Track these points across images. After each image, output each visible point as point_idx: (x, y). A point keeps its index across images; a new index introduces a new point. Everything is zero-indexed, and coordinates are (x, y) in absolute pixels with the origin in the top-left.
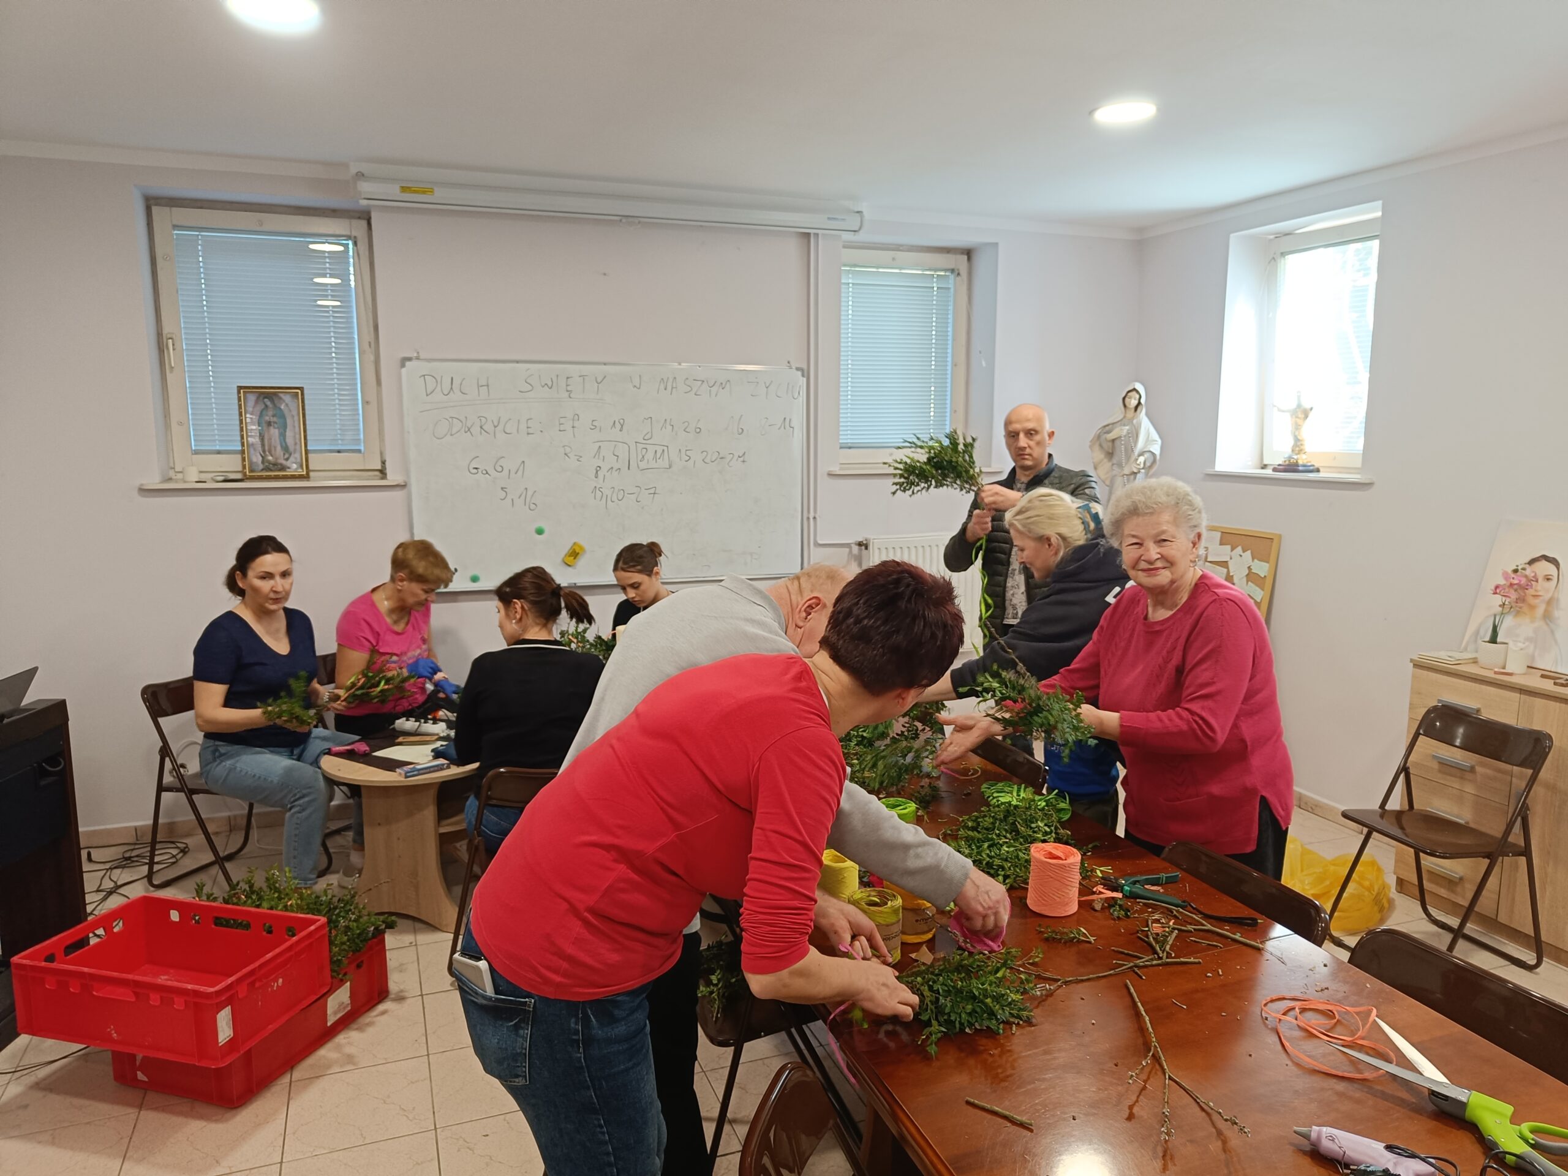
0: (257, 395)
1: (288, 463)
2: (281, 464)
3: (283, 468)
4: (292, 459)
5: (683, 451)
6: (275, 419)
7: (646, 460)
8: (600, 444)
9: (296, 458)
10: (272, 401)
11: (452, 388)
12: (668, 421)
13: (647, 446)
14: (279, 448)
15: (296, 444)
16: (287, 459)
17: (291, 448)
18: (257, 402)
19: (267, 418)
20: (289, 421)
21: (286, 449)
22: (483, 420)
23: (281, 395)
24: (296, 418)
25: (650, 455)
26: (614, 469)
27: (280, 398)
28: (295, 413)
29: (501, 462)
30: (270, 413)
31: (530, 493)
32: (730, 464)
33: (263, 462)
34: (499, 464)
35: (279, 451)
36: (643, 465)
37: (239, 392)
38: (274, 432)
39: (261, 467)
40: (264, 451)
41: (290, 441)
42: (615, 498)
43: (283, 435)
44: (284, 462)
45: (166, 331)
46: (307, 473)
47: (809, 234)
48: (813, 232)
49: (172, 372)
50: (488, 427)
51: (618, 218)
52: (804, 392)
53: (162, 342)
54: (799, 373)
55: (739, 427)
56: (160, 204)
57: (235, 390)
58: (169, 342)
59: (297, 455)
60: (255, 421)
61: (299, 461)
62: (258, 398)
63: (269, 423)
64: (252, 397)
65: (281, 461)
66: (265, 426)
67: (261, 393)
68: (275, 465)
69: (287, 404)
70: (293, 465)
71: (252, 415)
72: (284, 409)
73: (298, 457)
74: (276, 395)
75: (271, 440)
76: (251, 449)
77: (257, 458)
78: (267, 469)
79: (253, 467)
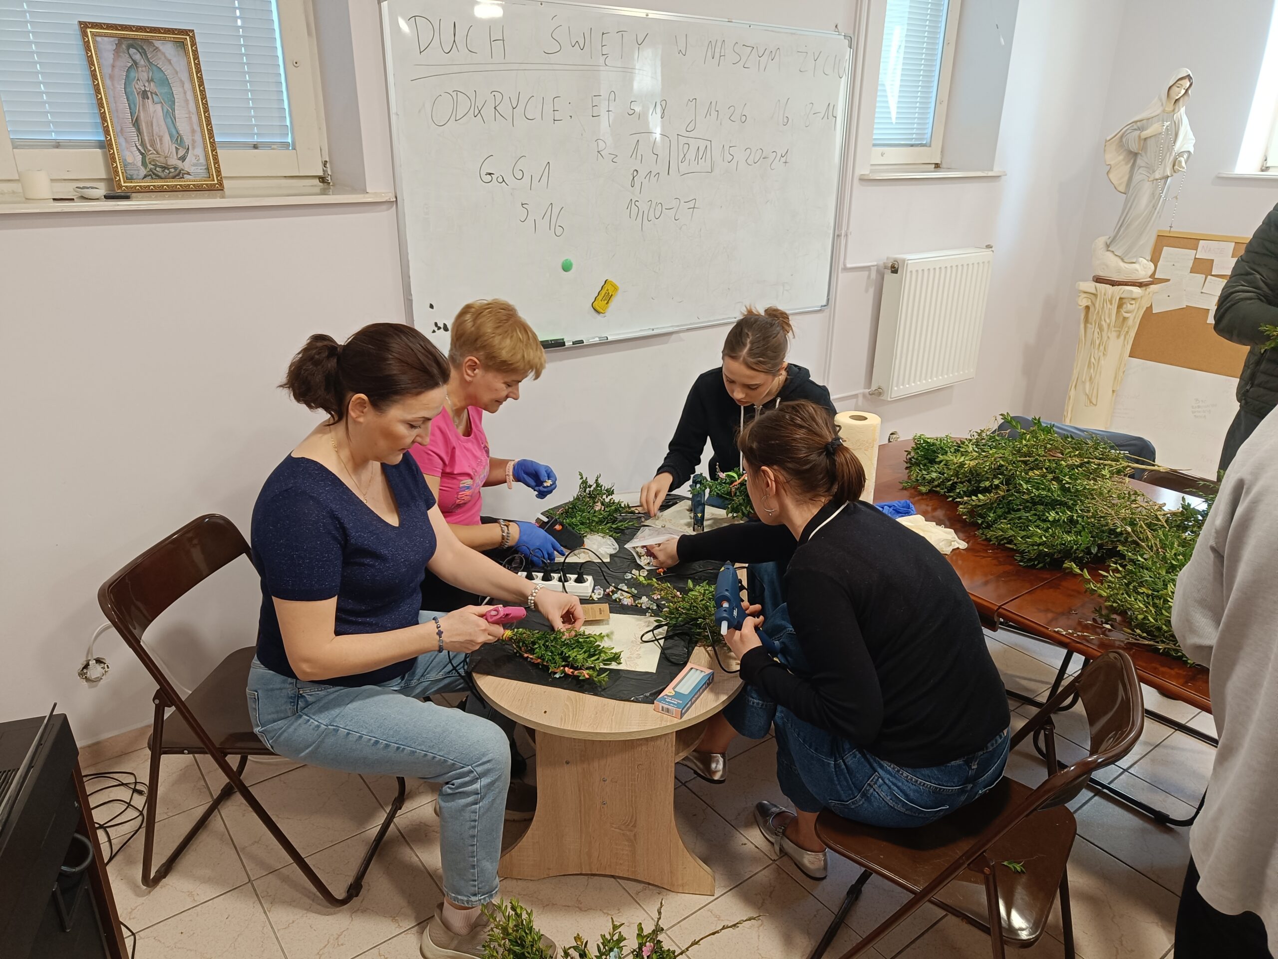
0: (116, 40)
1: (186, 166)
2: (175, 168)
3: (179, 174)
4: (190, 158)
5: (726, 148)
6: (152, 87)
7: (687, 161)
8: (637, 137)
9: (197, 156)
10: (144, 53)
11: (454, 41)
12: (714, 104)
13: (690, 141)
14: (167, 138)
15: (193, 132)
16: (183, 159)
17: (187, 141)
18: (117, 51)
19: (140, 86)
20: (177, 90)
21: (178, 140)
22: (498, 96)
23: (157, 44)
24: (188, 86)
25: (691, 155)
26: (653, 174)
27: (157, 49)
28: (185, 76)
29: (521, 165)
30: (144, 76)
31: (556, 211)
32: (773, 167)
33: (144, 164)
34: (520, 166)
35: (167, 146)
36: (684, 168)
37: (84, 34)
38: (154, 111)
39: (143, 172)
40: (143, 144)
41: (183, 127)
42: (651, 217)
43: (170, 116)
44: (179, 164)
46: (219, 183)
50: (505, 108)
52: (849, 69)
54: (847, 42)
55: (786, 115)
57: (77, 30)
59: (199, 151)
60: (120, 87)
61: (202, 160)
62: (118, 45)
63: (144, 95)
64: (107, 45)
65: (173, 161)
66: (138, 99)
67: (122, 39)
68: (164, 168)
69: (169, 61)
70: (195, 168)
71: (113, 77)
72: (165, 68)
73: (200, 154)
74: (148, 42)
75: (150, 125)
76: (119, 140)
77: (130, 157)
78: (153, 175)
79: (130, 172)
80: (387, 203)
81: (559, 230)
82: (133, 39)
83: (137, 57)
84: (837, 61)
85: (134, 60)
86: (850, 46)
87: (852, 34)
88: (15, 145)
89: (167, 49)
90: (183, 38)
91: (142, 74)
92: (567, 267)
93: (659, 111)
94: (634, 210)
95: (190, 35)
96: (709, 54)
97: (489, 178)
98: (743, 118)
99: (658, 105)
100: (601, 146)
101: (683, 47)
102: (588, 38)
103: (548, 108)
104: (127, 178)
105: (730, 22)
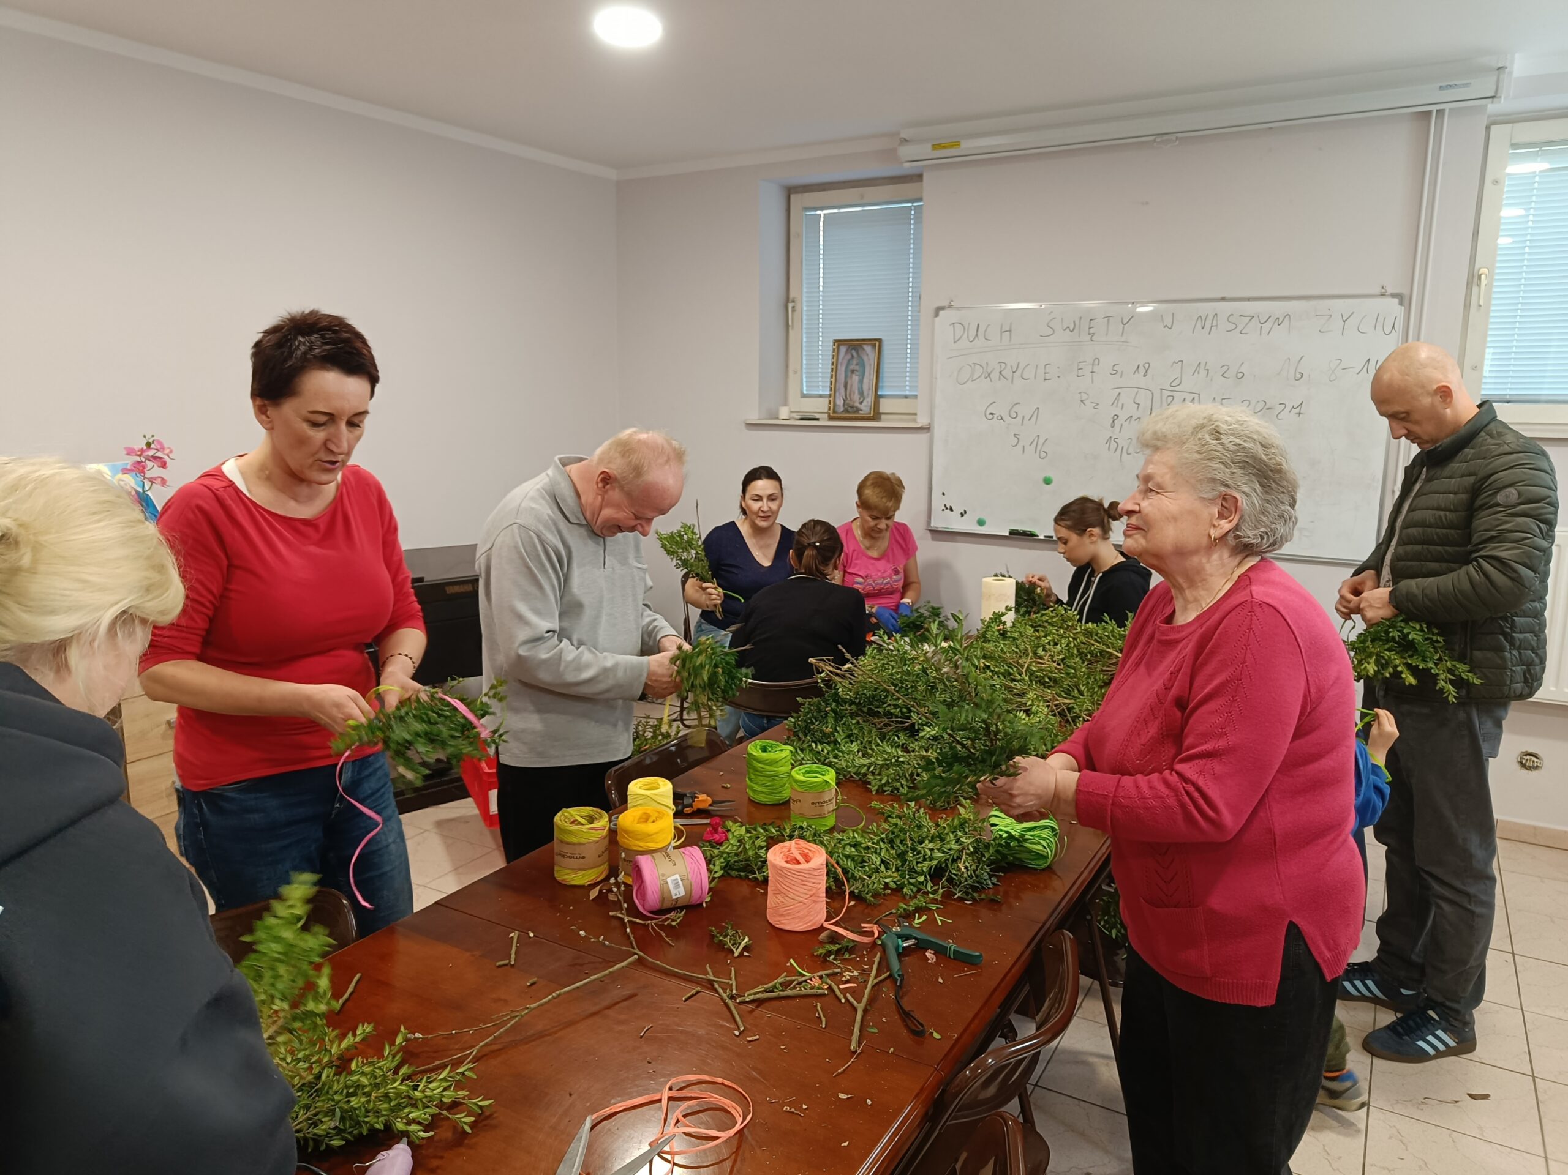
1: (862, 407)
2: (857, 407)
3: (858, 410)
4: (865, 403)
6: (857, 368)
8: (1120, 390)
10: (858, 352)
11: (977, 335)
12: (1202, 365)
13: (1175, 393)
15: (870, 389)
16: (861, 403)
17: (865, 393)
18: (846, 353)
19: (851, 367)
20: (867, 370)
21: (861, 394)
22: (1003, 365)
26: (1134, 418)
27: (864, 349)
31: (1041, 441)
32: (1279, 417)
33: (844, 405)
34: (1015, 409)
35: (857, 397)
37: (834, 345)
38: (855, 378)
39: (842, 409)
40: (846, 395)
41: (865, 387)
42: (1131, 451)
43: (861, 382)
44: (859, 405)
45: (792, 295)
46: (876, 416)
47: (1429, 112)
48: (1434, 108)
49: (793, 328)
50: (1007, 373)
51: (1152, 138)
52: (1399, 326)
53: (788, 302)
54: (1396, 300)
55: (1299, 371)
56: (797, 193)
57: (832, 344)
58: (790, 305)
59: (870, 399)
60: (843, 369)
61: (870, 404)
62: (847, 350)
63: (853, 371)
64: (843, 349)
65: (857, 404)
66: (849, 374)
67: (851, 345)
68: (852, 407)
69: (868, 355)
70: (866, 407)
71: (841, 364)
72: (865, 358)
73: (869, 401)
74: (860, 346)
75: (851, 386)
76: (837, 394)
77: (840, 402)
78: (846, 411)
79: (837, 409)
80: (926, 429)
81: (1043, 455)
82: (855, 346)
83: (855, 354)
84: (1381, 319)
85: (853, 356)
86: (1401, 304)
87: (1405, 291)
88: (804, 396)
89: (868, 348)
90: (877, 343)
91: (855, 362)
92: (1047, 481)
93: (1142, 371)
94: (1113, 445)
95: (880, 341)
96: (1199, 325)
97: (991, 416)
98: (1240, 375)
99: (1141, 366)
100: (1084, 396)
101: (1169, 323)
102: (1077, 323)
103: (1041, 371)
104: (834, 412)
105: (1223, 299)
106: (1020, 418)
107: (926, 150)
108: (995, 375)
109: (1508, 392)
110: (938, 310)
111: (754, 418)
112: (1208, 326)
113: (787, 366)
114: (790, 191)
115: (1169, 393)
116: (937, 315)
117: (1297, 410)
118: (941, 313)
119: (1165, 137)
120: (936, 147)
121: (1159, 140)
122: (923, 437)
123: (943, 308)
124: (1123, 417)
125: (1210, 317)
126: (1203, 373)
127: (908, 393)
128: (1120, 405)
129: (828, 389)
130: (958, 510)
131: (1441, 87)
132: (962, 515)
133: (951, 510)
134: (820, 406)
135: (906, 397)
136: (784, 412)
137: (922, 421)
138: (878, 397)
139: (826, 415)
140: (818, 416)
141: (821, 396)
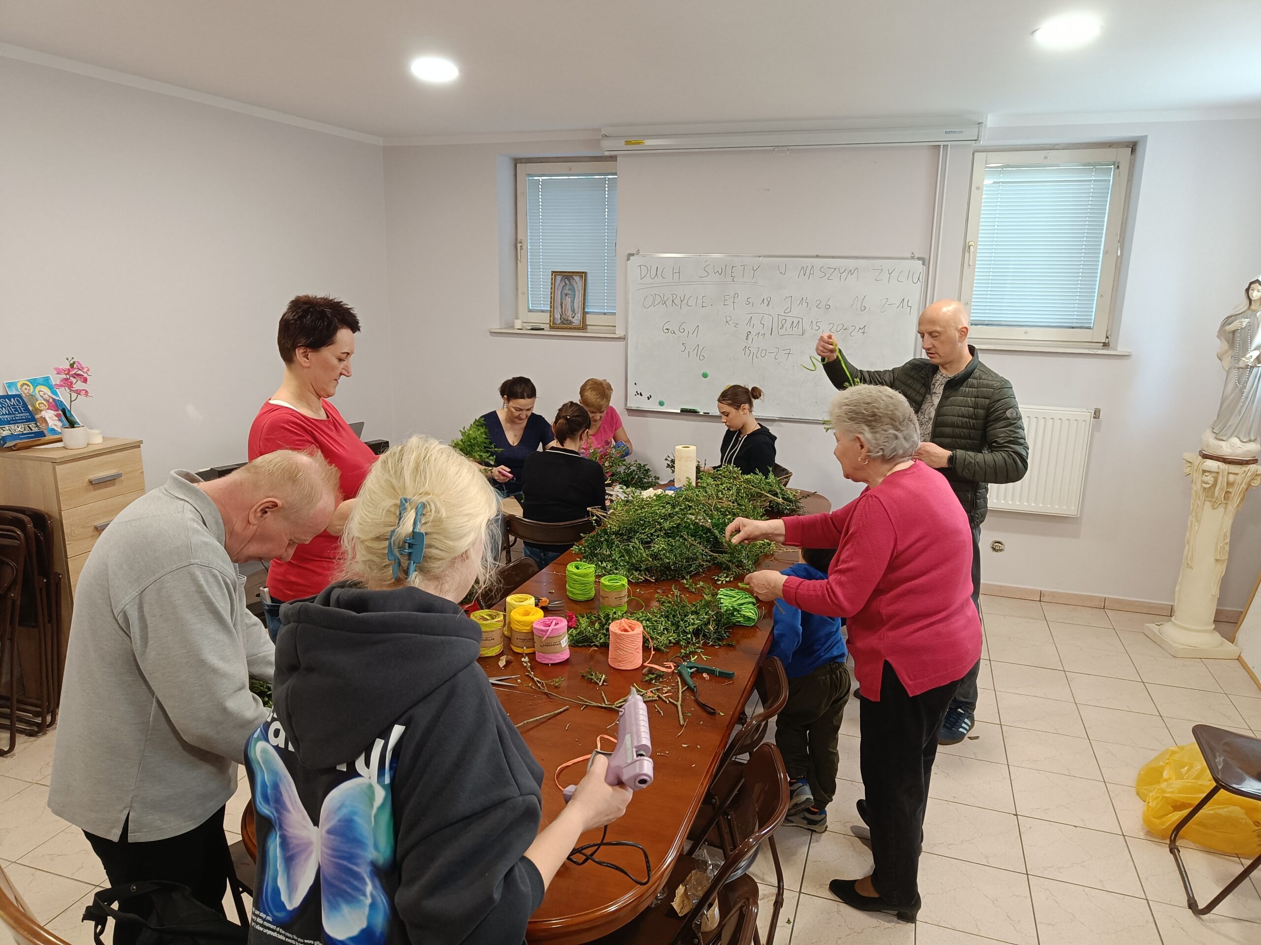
1: (574, 320)
2: (570, 320)
3: (571, 322)
4: (576, 318)
6: (570, 292)
8: (751, 315)
10: (569, 281)
11: (656, 274)
12: (804, 299)
13: (786, 318)
14: (570, 310)
15: (579, 308)
16: (573, 317)
17: (576, 311)
18: (561, 281)
19: (565, 292)
20: (577, 294)
21: (573, 311)
22: (675, 296)
25: (788, 325)
26: (761, 334)
27: (574, 279)
29: (684, 326)
31: (701, 348)
32: (852, 334)
33: (561, 319)
35: (570, 313)
36: (782, 332)
38: (569, 300)
39: (560, 321)
41: (576, 306)
43: (573, 302)
44: (572, 319)
45: (519, 238)
46: (583, 327)
47: (940, 146)
48: (942, 144)
49: (520, 262)
50: (677, 301)
51: (772, 148)
52: (923, 278)
53: (517, 244)
54: (921, 262)
55: (863, 305)
56: (521, 163)
57: (551, 274)
58: (519, 245)
59: (579, 315)
60: (559, 292)
61: (580, 318)
62: (562, 279)
63: (566, 295)
64: (559, 278)
65: (570, 318)
66: (564, 296)
67: (564, 276)
68: (567, 320)
69: (577, 283)
70: (576, 321)
71: (558, 289)
72: (575, 285)
73: (579, 316)
74: (572, 276)
75: (566, 305)
76: (555, 310)
77: (558, 316)
78: (562, 323)
79: (555, 321)
80: (623, 338)
81: (702, 358)
82: (567, 276)
83: (567, 282)
84: (911, 273)
85: (566, 284)
86: (923, 264)
87: (927, 257)
88: (530, 311)
89: (577, 278)
90: (583, 275)
91: (568, 288)
92: (705, 376)
93: (766, 302)
94: (748, 351)
95: (585, 273)
96: (802, 273)
97: (667, 331)
98: (828, 307)
99: (765, 299)
100: (729, 319)
101: (783, 270)
102: (724, 269)
103: (700, 301)
104: (554, 324)
105: (817, 256)
106: (686, 332)
107: (620, 144)
108: (669, 303)
109: (986, 319)
110: (630, 255)
111: (496, 327)
112: (808, 273)
113: (517, 289)
114: (517, 161)
115: (784, 318)
116: (628, 259)
117: (862, 331)
118: (631, 258)
119: (780, 148)
120: (628, 143)
121: (776, 150)
122: (621, 344)
123: (633, 255)
124: (754, 333)
125: (809, 268)
126: (805, 304)
127: (606, 311)
128: (752, 325)
129: (549, 306)
130: (645, 396)
131: (946, 132)
132: (649, 399)
133: (641, 395)
134: (543, 319)
135: (605, 314)
136: (518, 324)
137: (620, 333)
138: (585, 313)
139: (548, 325)
140: (542, 326)
141: (543, 311)
